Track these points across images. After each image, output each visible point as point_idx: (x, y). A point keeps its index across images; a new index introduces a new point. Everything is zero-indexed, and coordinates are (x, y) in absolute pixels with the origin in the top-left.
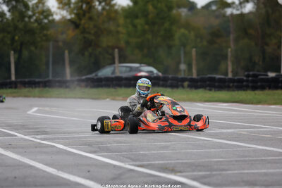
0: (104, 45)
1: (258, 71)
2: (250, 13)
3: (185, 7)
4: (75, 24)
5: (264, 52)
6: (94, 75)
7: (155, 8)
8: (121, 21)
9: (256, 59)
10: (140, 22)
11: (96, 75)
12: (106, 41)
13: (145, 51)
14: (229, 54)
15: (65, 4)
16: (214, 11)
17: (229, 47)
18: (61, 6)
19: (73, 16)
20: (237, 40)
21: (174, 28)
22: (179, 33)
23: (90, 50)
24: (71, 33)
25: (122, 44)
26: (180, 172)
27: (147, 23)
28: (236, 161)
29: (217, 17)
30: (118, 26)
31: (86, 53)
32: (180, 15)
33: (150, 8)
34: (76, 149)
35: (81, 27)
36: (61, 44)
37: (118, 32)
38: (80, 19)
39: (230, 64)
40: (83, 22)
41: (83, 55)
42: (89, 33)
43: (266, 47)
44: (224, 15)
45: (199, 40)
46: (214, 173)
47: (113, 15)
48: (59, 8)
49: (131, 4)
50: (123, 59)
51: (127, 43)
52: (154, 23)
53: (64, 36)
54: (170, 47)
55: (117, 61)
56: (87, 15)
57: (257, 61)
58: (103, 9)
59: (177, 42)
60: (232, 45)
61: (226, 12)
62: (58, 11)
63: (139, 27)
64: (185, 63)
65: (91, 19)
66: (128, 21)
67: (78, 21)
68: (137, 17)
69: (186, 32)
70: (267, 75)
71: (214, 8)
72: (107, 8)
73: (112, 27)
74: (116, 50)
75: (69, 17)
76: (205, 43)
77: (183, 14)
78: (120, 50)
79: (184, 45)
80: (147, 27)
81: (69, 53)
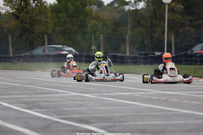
0: (37, 31)
1: (148, 51)
2: (142, 9)
3: (95, 5)
4: (16, 16)
5: (152, 38)
6: (30, 53)
7: (74, 5)
8: (49, 15)
9: (146, 42)
10: (62, 15)
11: (32, 53)
12: (38, 29)
13: (67, 36)
14: (127, 39)
15: (9, 2)
16: (116, 7)
17: (127, 33)
18: (6, 3)
19: (14, 10)
20: (132, 29)
21: (87, 19)
22: (91, 23)
23: (26, 35)
24: (13, 23)
25: (50, 31)
26: (92, 123)
27: (67, 16)
28: (132, 115)
29: (119, 12)
30: (47, 18)
31: (24, 38)
32: (92, 10)
33: (70, 5)
34: (16, 106)
35: (20, 18)
36: (5, 30)
37: (47, 22)
38: (20, 13)
39: (128, 46)
40: (22, 14)
41: (22, 39)
42: (26, 23)
43: (154, 34)
44: (123, 11)
45: (105, 28)
46: (117, 124)
47: (43, 10)
48: (4, 5)
49: (56, 2)
50: (51, 42)
51: (54, 30)
52: (73, 16)
53: (8, 25)
54: (84, 33)
55: (46, 43)
56: (25, 10)
57: (147, 44)
58: (36, 5)
59: (89, 30)
60: (129, 32)
61: (124, 8)
62: (4, 7)
63: (62, 19)
64: (95, 45)
65: (27, 12)
66: (55, 14)
67: (18, 14)
68: (61, 12)
69: (97, 23)
70: (155, 54)
71: (116, 5)
72: (39, 5)
73: (42, 18)
74: (46, 35)
75: (11, 12)
76: (110, 31)
77: (94, 9)
78: (49, 35)
79: (95, 32)
80: (67, 19)
81: (12, 37)
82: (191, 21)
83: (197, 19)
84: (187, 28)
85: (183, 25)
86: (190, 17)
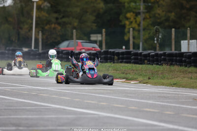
82: (57, 19)
83: (63, 17)
84: (53, 26)
85: (49, 22)
86: (56, 15)
